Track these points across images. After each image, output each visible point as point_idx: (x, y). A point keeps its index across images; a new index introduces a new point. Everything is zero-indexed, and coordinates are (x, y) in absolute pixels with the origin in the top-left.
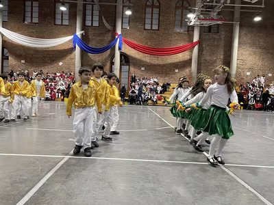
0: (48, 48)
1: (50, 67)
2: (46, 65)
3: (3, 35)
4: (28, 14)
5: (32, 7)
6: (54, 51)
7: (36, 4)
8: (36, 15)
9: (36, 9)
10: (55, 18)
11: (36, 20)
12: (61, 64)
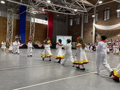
0: (113, 29)
1: (114, 38)
2: (112, 37)
3: (95, 27)
4: (105, 17)
5: (107, 13)
6: (116, 30)
7: (108, 11)
8: (108, 16)
9: (108, 14)
10: (116, 15)
11: (108, 18)
12: (119, 35)
